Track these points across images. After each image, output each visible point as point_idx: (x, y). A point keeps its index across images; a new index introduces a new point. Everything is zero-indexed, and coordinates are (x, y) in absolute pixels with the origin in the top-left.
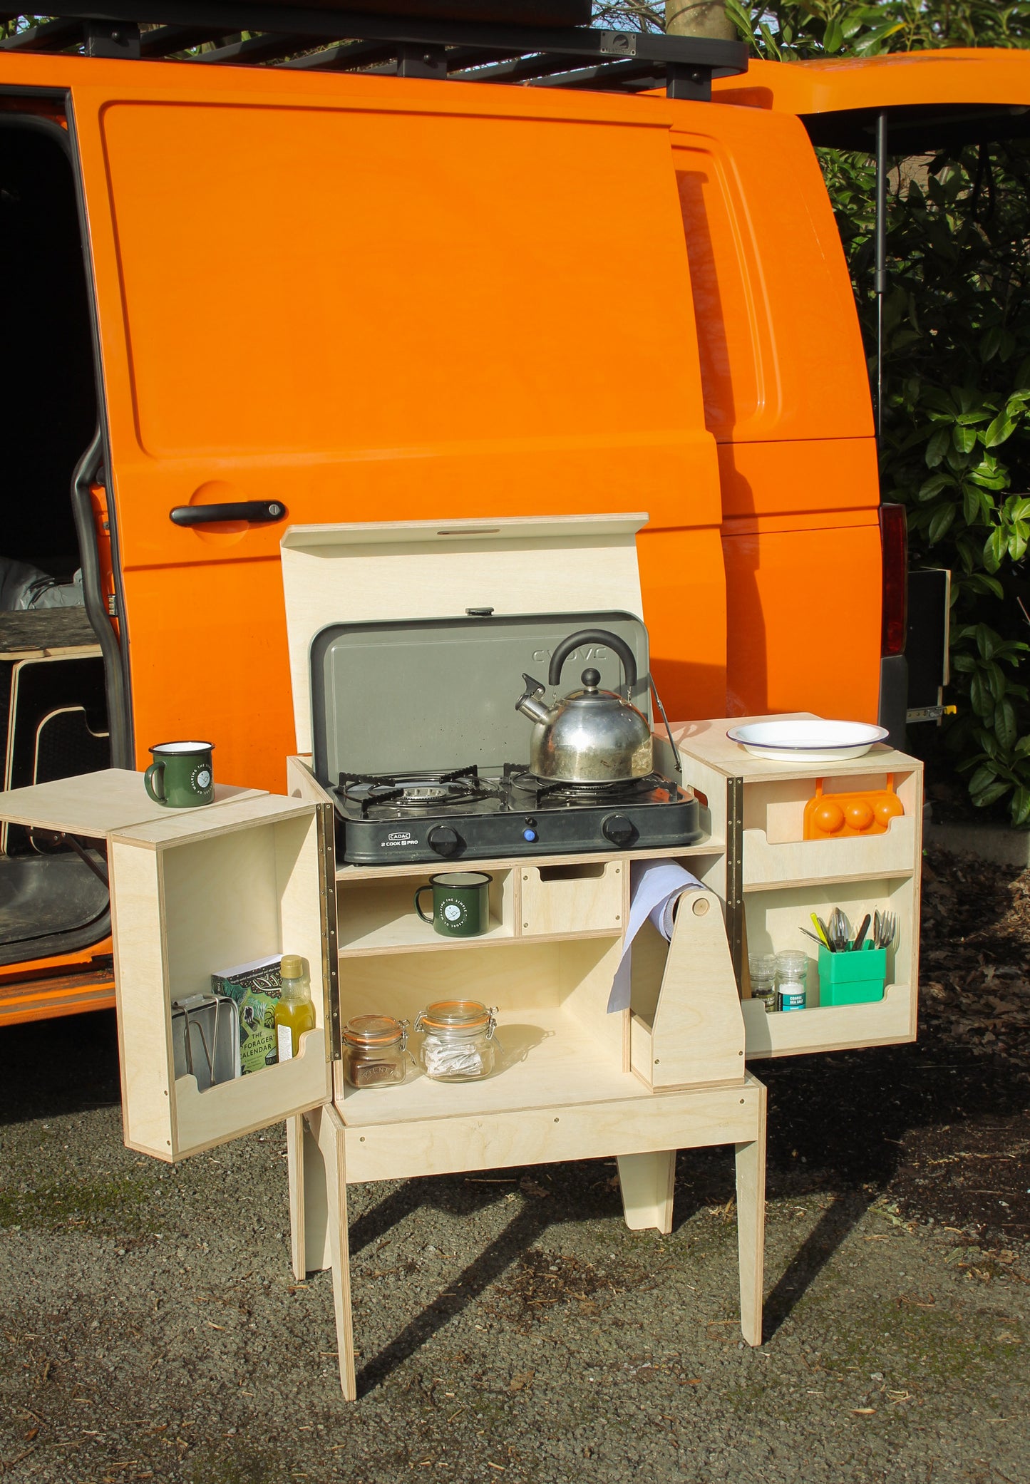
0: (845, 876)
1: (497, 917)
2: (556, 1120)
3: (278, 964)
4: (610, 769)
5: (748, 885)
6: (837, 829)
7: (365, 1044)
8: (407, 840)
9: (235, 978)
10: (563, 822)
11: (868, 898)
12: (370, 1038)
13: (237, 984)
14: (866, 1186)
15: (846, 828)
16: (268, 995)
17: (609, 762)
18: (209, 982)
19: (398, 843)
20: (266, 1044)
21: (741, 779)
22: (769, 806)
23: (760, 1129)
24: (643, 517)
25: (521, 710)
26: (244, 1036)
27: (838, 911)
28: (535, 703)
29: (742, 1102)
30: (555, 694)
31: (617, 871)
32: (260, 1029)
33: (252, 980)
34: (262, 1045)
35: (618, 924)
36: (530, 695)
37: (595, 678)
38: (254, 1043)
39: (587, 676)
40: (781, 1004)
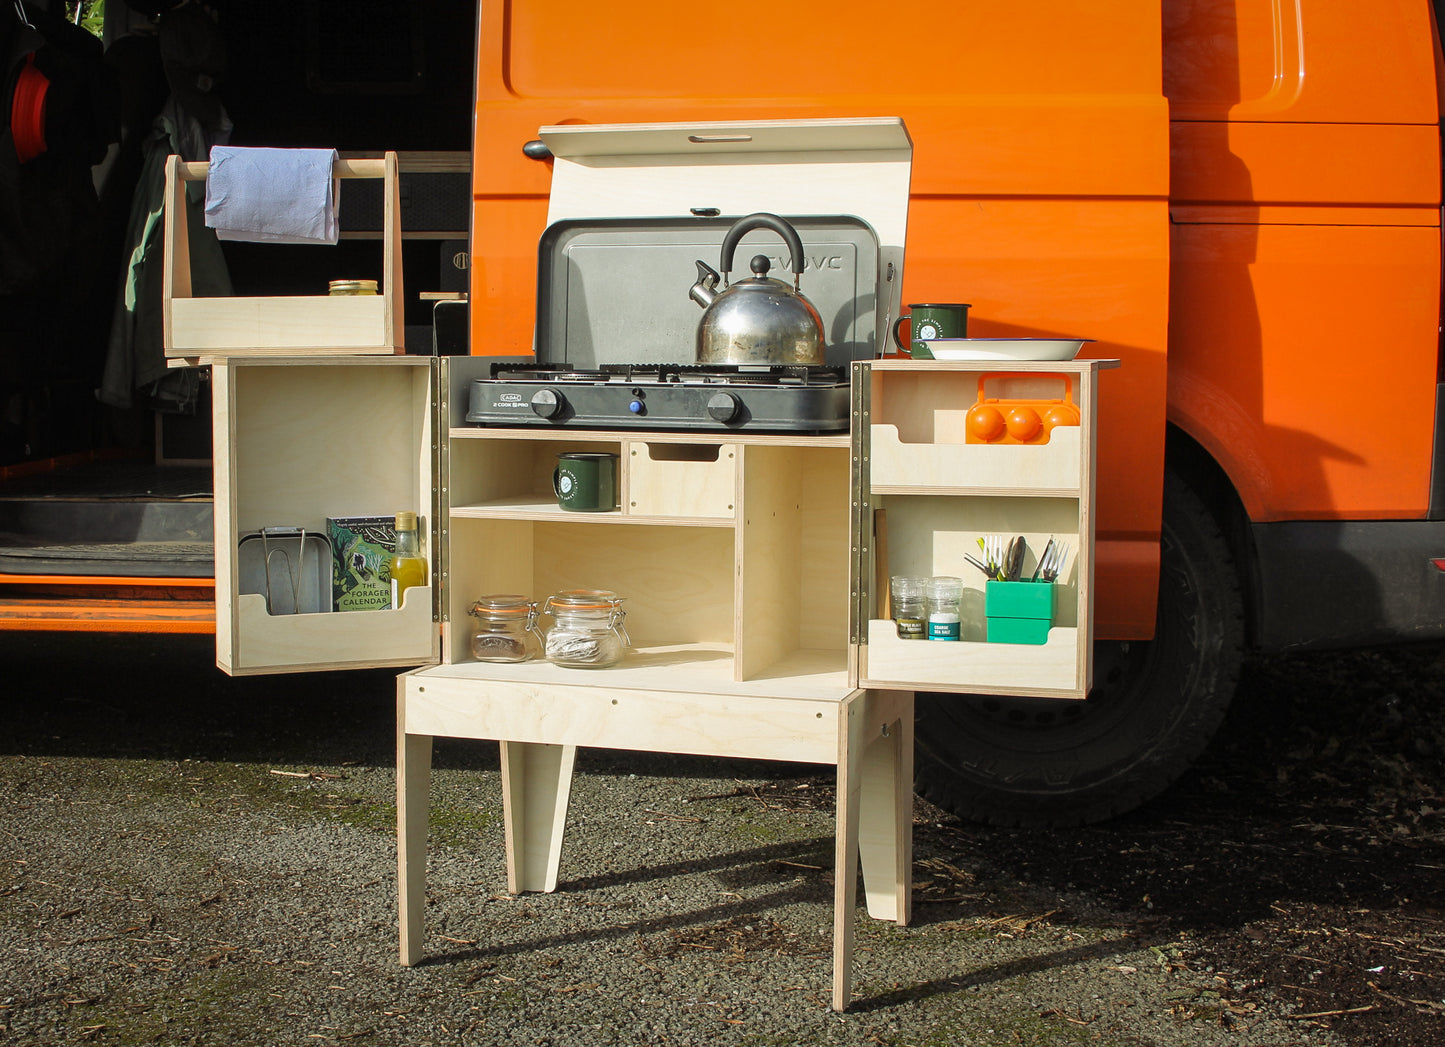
3: (392, 519)
4: (745, 352)
6: (996, 433)
7: (491, 615)
8: (517, 402)
9: (343, 521)
10: (672, 395)
13: (344, 527)
14: (1183, 934)
15: (1008, 437)
16: (384, 547)
17: (744, 343)
19: (510, 405)
21: (869, 365)
22: (937, 412)
23: (839, 751)
24: (894, 121)
25: (693, 296)
26: (353, 583)
27: (1021, 540)
28: (705, 290)
29: (819, 715)
30: (726, 281)
31: (731, 455)
32: (373, 580)
33: (364, 527)
34: (374, 597)
35: (731, 514)
36: (701, 282)
37: (764, 265)
38: (365, 593)
39: (756, 263)
40: (925, 632)
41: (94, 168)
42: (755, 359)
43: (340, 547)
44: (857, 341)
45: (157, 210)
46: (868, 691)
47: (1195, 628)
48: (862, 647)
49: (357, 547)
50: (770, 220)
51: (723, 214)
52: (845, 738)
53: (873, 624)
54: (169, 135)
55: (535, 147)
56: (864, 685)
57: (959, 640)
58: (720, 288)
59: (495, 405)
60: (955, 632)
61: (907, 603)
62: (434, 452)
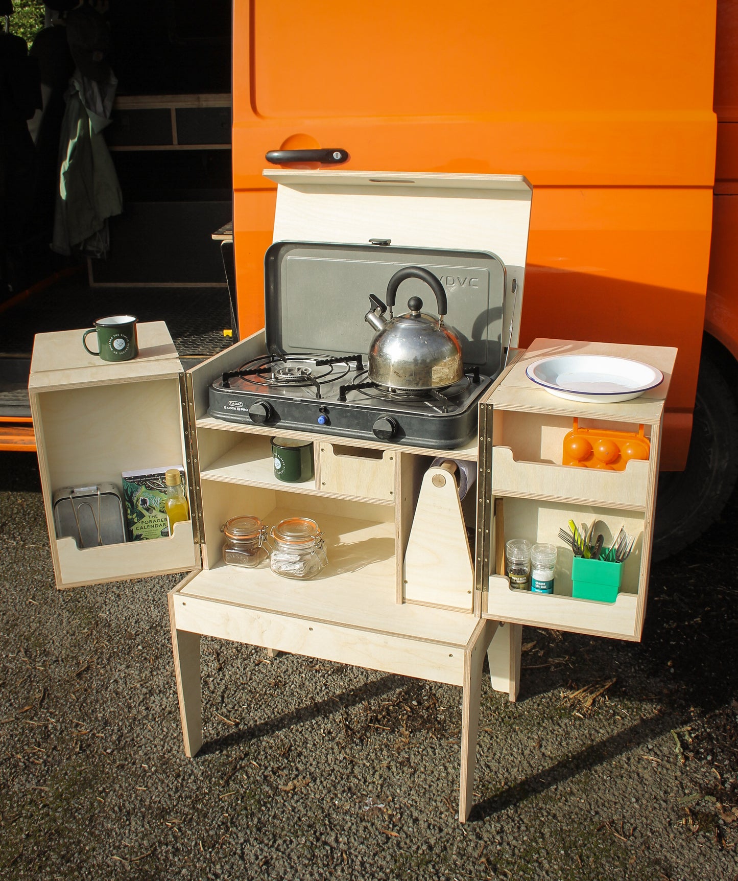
2: (311, 629)
3: (164, 474)
4: (401, 379)
5: (496, 490)
6: (586, 458)
7: (234, 539)
8: (241, 407)
9: (130, 478)
10: (349, 414)
12: (238, 534)
13: (132, 482)
16: (161, 492)
17: (401, 372)
19: (235, 409)
20: (161, 523)
21: (492, 405)
22: (543, 428)
23: (464, 678)
24: (518, 178)
25: (366, 319)
26: (141, 516)
28: (376, 317)
29: (451, 655)
30: (391, 312)
31: (391, 458)
32: (155, 513)
33: (146, 481)
34: (157, 523)
35: (392, 497)
36: (373, 310)
37: (418, 304)
38: (151, 521)
39: (412, 303)
40: (528, 585)
41: (28, 122)
42: (409, 384)
43: (130, 494)
44: (489, 339)
45: (74, 138)
46: (488, 620)
47: (711, 457)
48: (484, 593)
49: (142, 493)
50: (421, 273)
51: (393, 244)
52: (468, 671)
53: (492, 579)
54: (78, 91)
55: (276, 154)
56: (485, 616)
57: (552, 593)
58: (387, 315)
59: (225, 408)
60: (551, 588)
61: (516, 564)
62: (186, 437)
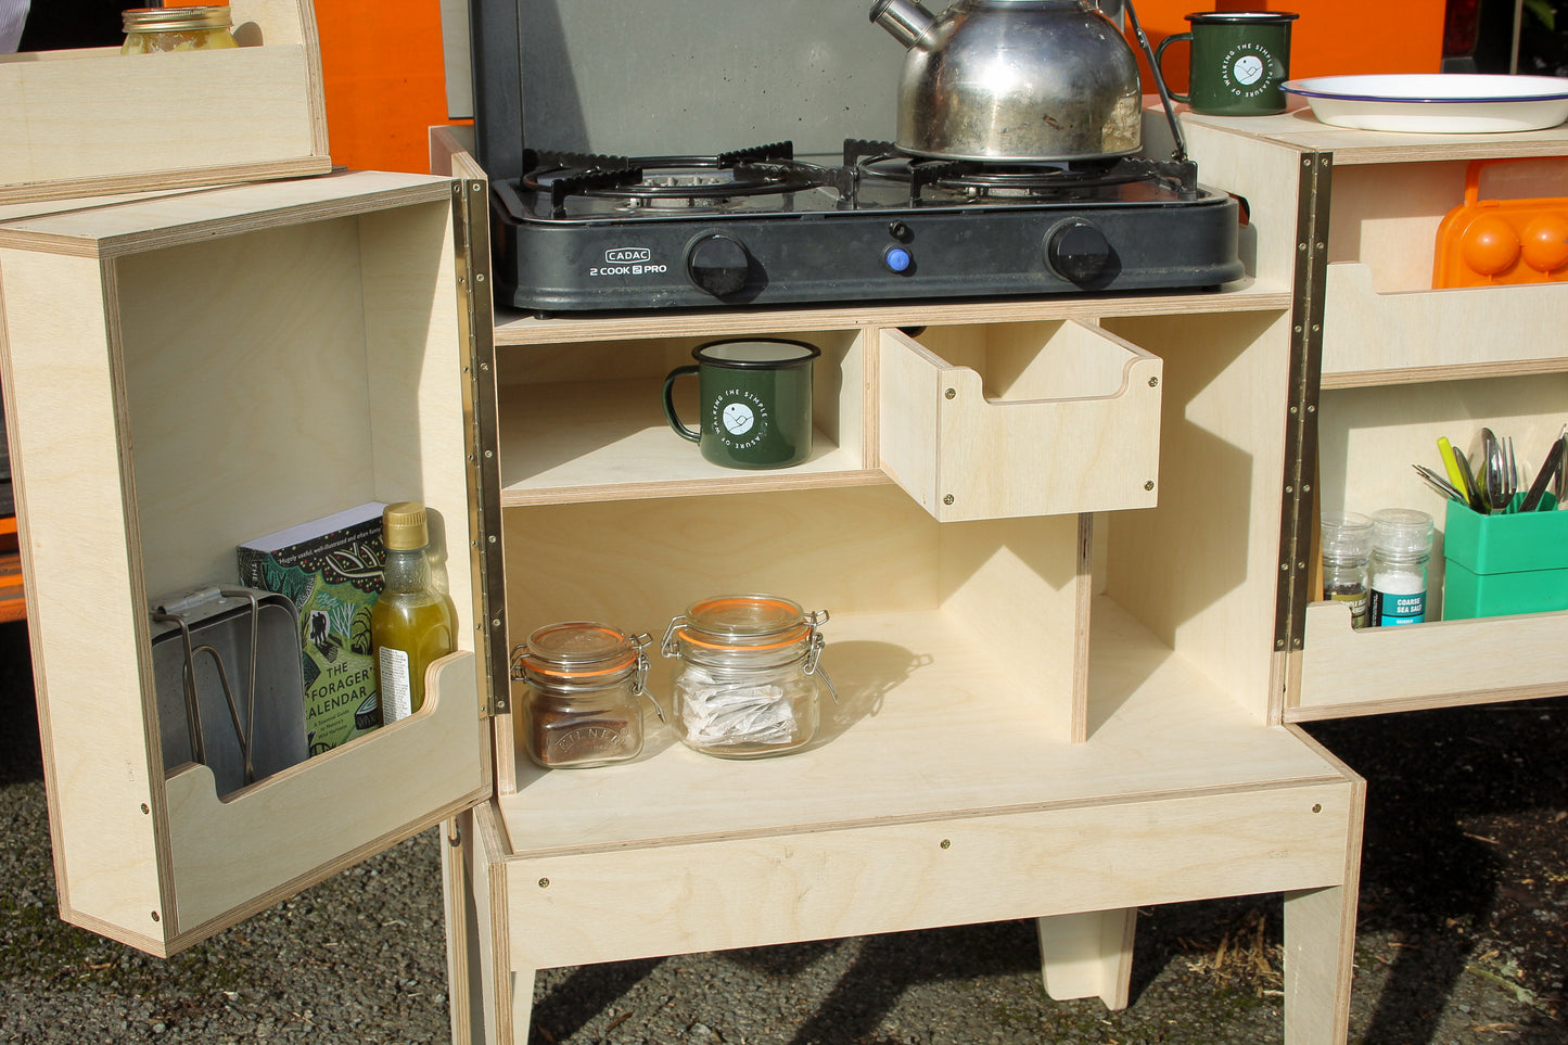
0: (1520, 363)
1: (828, 433)
2: (945, 844)
4: (1062, 134)
5: (1331, 376)
6: (1506, 269)
7: (563, 682)
8: (643, 264)
9: (288, 552)
10: (968, 233)
11: (1542, 412)
12: (573, 669)
13: (292, 564)
14: (1452, 922)
15: (1522, 267)
16: (356, 586)
17: (1059, 118)
18: (234, 563)
19: (625, 270)
20: (356, 687)
21: (1327, 156)
23: (1348, 861)
26: (310, 673)
27: (1488, 435)
28: (909, 7)
29: (1319, 808)
32: (342, 657)
33: (323, 554)
38: (332, 687)
48: (1296, 655)
49: (314, 597)
53: (1311, 612)
56: (1293, 717)
59: (595, 274)
61: (1343, 567)
